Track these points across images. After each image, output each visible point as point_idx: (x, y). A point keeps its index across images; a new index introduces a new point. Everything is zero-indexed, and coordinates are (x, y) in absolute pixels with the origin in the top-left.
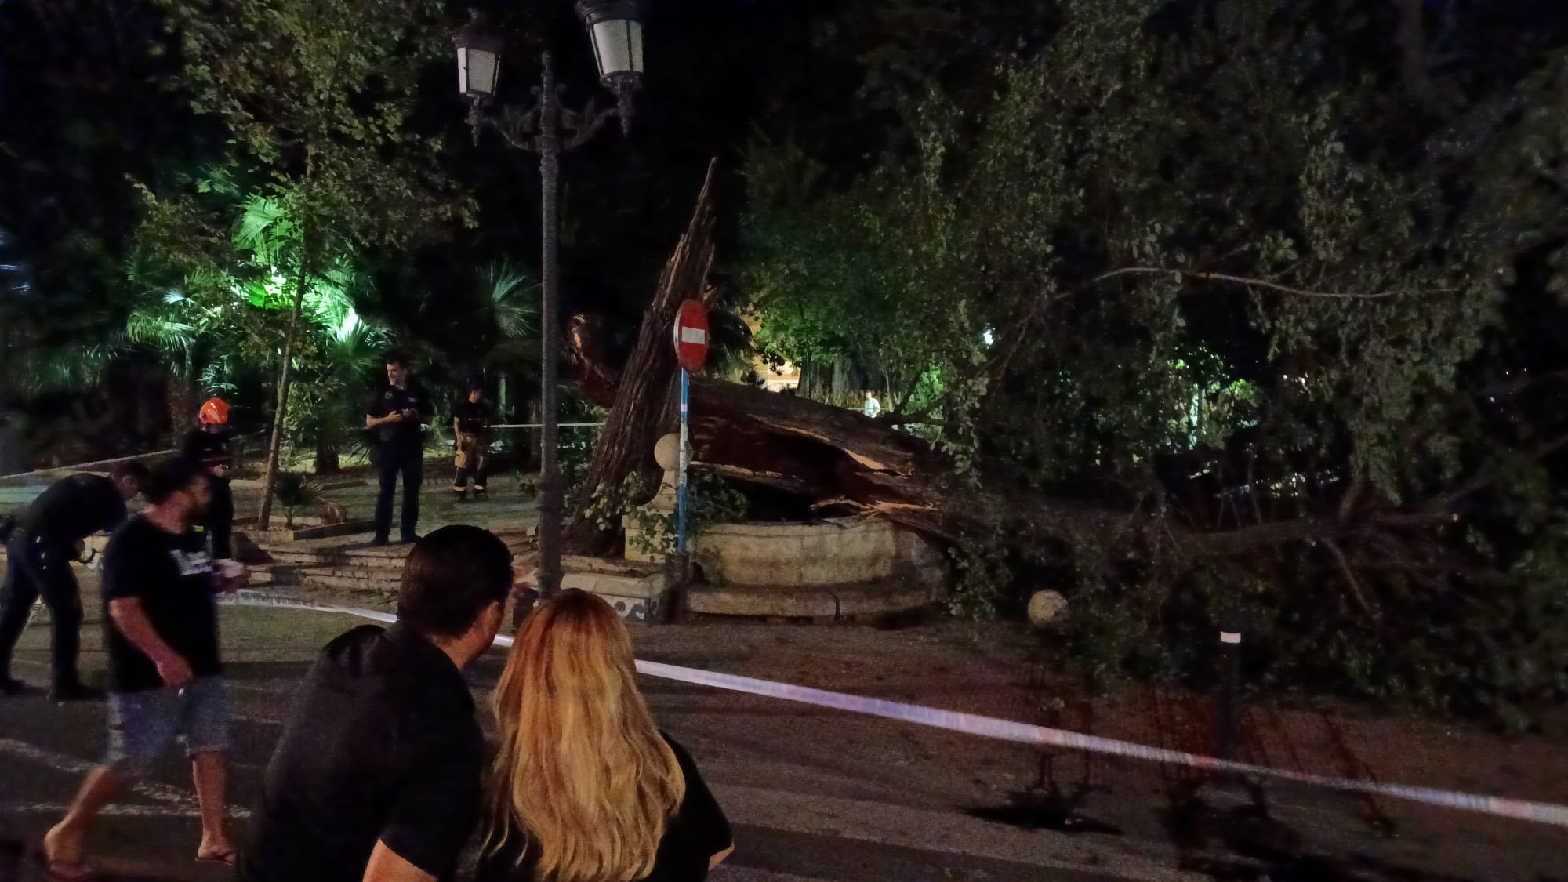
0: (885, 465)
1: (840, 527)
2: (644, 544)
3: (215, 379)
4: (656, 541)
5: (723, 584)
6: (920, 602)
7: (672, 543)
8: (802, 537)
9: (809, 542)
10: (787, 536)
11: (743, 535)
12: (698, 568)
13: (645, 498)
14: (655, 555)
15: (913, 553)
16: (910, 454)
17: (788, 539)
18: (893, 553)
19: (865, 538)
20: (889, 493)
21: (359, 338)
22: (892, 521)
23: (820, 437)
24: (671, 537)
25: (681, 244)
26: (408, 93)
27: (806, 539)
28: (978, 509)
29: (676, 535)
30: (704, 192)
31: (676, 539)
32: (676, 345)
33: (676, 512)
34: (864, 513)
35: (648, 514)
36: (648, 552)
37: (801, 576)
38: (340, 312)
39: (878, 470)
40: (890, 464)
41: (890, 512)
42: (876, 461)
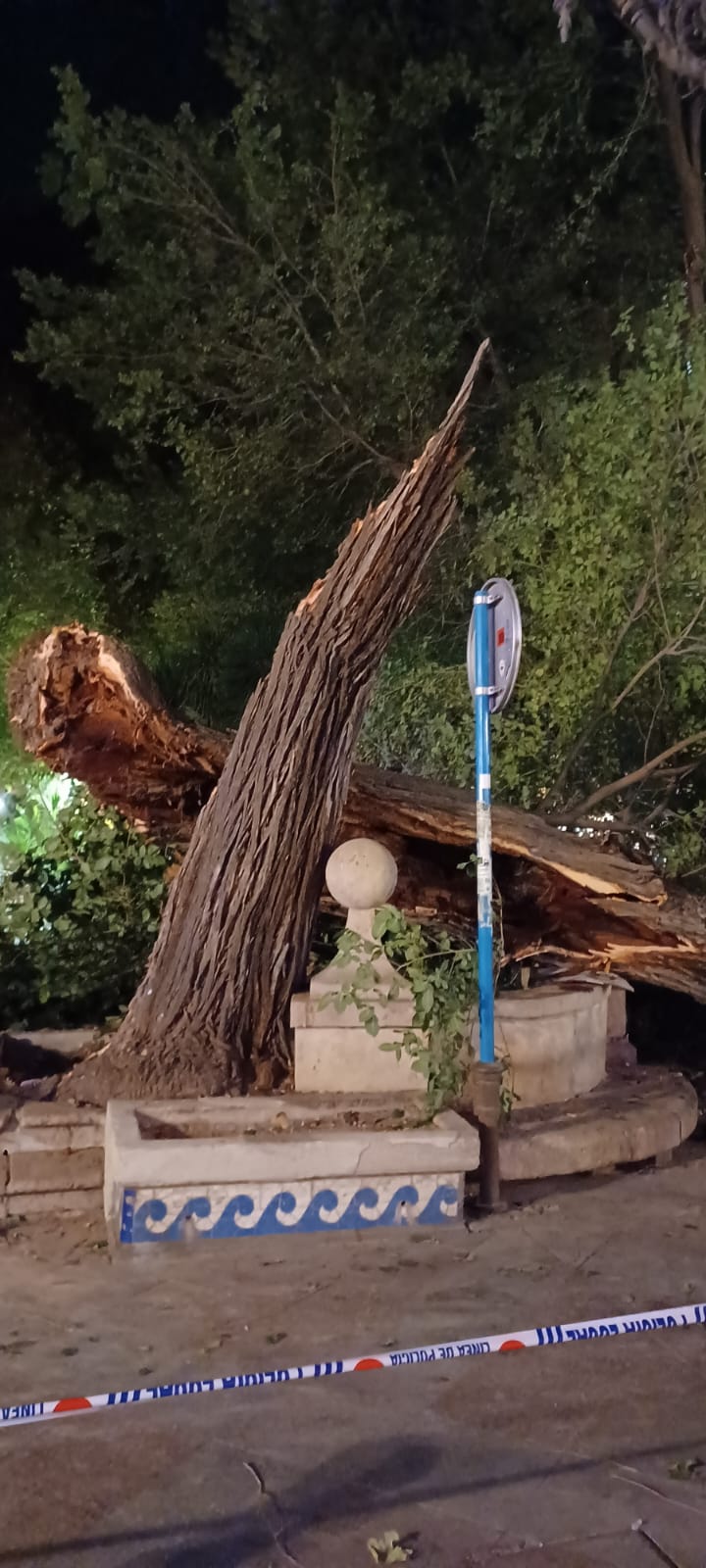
0: (621, 886)
8: (575, 1013)
9: (581, 1020)
11: (509, 1018)
17: (562, 1019)
20: (631, 930)
27: (579, 1015)
34: (594, 965)
37: (572, 1082)
39: (611, 895)
40: (628, 884)
41: (623, 961)
42: (606, 880)
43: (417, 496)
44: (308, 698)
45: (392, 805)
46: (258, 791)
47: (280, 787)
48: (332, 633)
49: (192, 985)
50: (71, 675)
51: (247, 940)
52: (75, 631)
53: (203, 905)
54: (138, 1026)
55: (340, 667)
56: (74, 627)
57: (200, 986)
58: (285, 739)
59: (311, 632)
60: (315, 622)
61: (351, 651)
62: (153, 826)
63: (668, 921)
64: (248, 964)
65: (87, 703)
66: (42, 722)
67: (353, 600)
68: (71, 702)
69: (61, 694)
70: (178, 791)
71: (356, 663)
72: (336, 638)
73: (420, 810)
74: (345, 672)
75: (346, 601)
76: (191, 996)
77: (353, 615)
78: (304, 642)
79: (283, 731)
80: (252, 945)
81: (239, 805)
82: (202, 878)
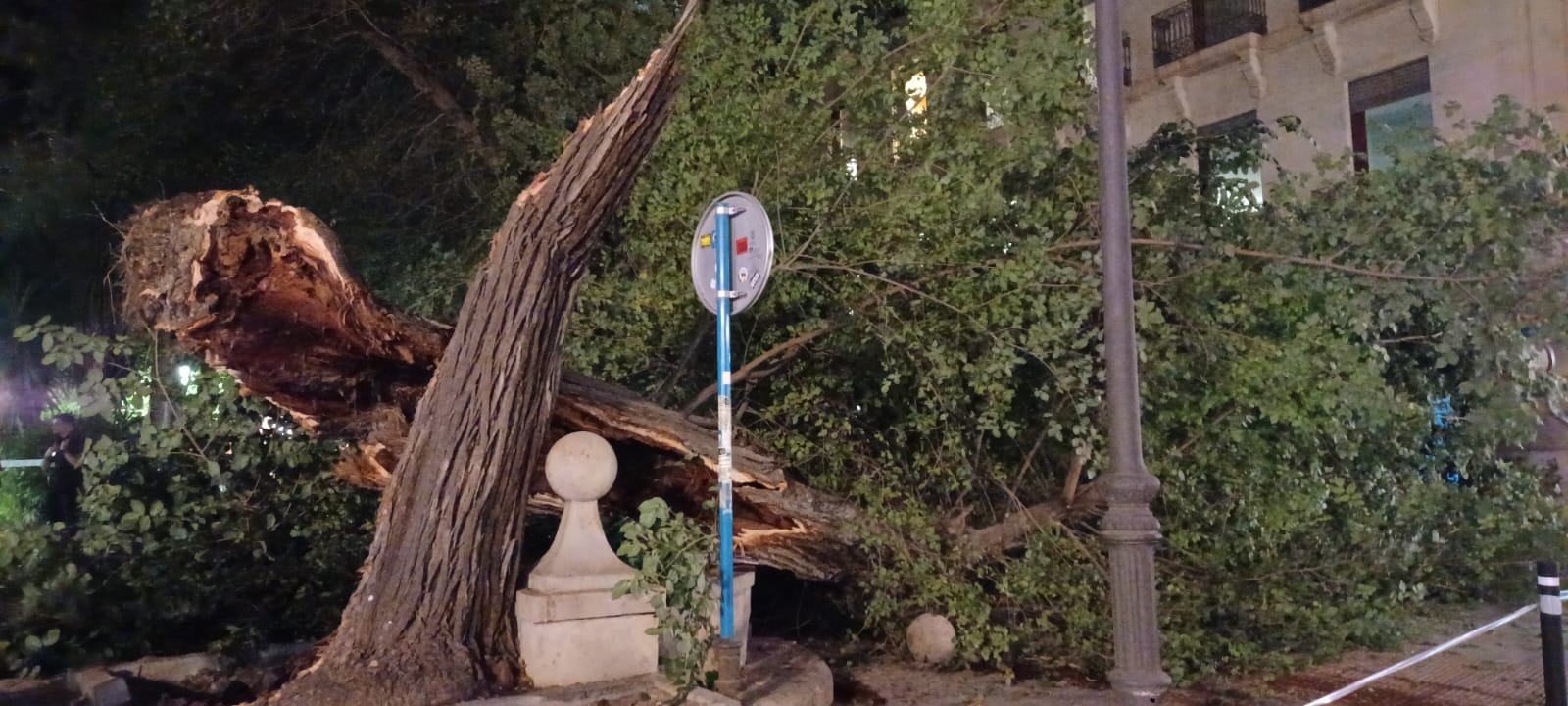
20: (757, 515)
39: (745, 484)
40: (757, 474)
41: (753, 544)
42: (742, 470)
43: (644, 104)
44: (531, 290)
45: (569, 399)
46: (486, 382)
47: (507, 380)
48: (557, 227)
49: (424, 588)
50: (243, 247)
51: (479, 537)
52: (249, 197)
53: (429, 501)
54: (358, 637)
55: (560, 260)
56: (248, 193)
57: (432, 588)
58: (510, 330)
59: (534, 223)
60: (540, 215)
61: (570, 247)
62: (323, 419)
63: (789, 505)
64: (479, 562)
65: (258, 280)
66: (192, 298)
67: (579, 196)
68: (236, 277)
69: (227, 267)
70: (352, 382)
71: (574, 258)
72: (561, 230)
73: (592, 404)
74: (564, 266)
75: (573, 197)
76: (422, 598)
77: (577, 211)
78: (529, 234)
79: (509, 323)
80: (482, 544)
81: (465, 398)
82: (427, 474)
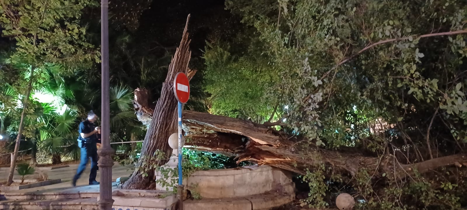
0: (267, 142)
1: (250, 169)
2: (163, 182)
3: (12, 130)
4: (169, 181)
5: (200, 199)
6: (287, 202)
7: (176, 181)
8: (234, 175)
9: (237, 177)
10: (227, 175)
11: (208, 176)
12: (189, 192)
13: (164, 161)
14: (168, 187)
15: (281, 180)
16: (278, 137)
17: (228, 177)
18: (272, 180)
19: (262, 175)
20: (270, 154)
21: (67, 113)
22: (272, 166)
23: (239, 132)
24: (176, 178)
25: (177, 52)
26: (77, 18)
27: (236, 176)
28: (309, 159)
29: (178, 178)
30: (186, 29)
31: (178, 180)
32: (175, 91)
33: (178, 166)
34: (260, 163)
35: (165, 168)
36: (165, 186)
37: (234, 193)
38: (61, 105)
39: (264, 145)
40: (269, 141)
41: (270, 163)
42: (263, 141)
